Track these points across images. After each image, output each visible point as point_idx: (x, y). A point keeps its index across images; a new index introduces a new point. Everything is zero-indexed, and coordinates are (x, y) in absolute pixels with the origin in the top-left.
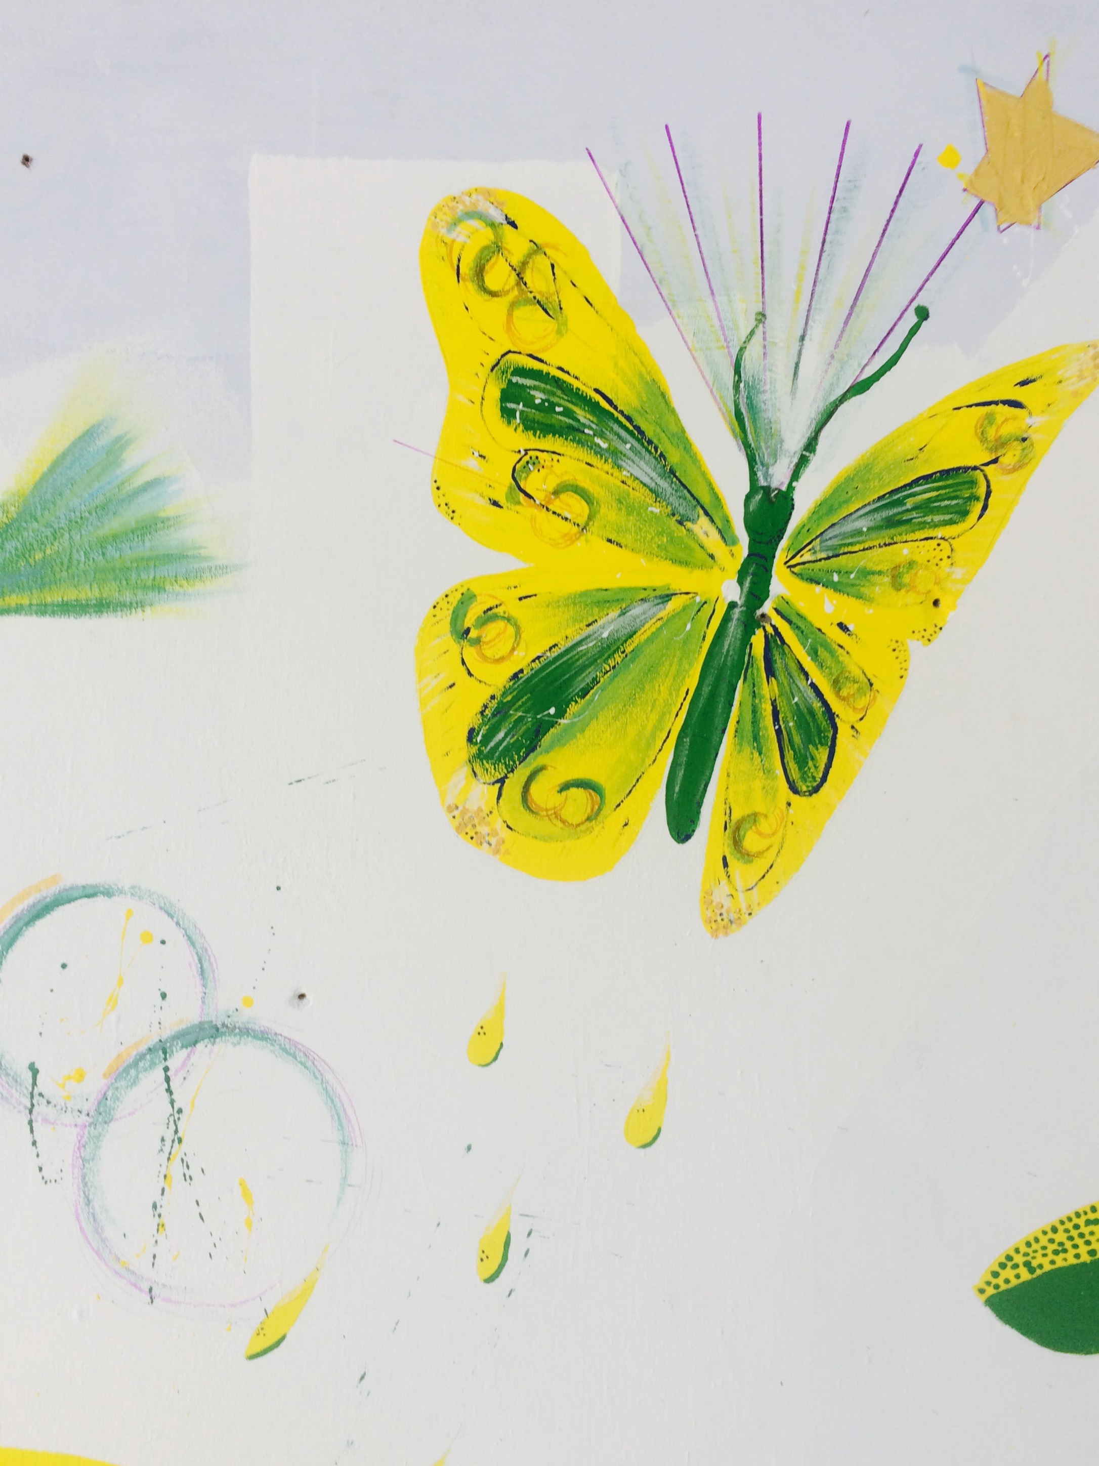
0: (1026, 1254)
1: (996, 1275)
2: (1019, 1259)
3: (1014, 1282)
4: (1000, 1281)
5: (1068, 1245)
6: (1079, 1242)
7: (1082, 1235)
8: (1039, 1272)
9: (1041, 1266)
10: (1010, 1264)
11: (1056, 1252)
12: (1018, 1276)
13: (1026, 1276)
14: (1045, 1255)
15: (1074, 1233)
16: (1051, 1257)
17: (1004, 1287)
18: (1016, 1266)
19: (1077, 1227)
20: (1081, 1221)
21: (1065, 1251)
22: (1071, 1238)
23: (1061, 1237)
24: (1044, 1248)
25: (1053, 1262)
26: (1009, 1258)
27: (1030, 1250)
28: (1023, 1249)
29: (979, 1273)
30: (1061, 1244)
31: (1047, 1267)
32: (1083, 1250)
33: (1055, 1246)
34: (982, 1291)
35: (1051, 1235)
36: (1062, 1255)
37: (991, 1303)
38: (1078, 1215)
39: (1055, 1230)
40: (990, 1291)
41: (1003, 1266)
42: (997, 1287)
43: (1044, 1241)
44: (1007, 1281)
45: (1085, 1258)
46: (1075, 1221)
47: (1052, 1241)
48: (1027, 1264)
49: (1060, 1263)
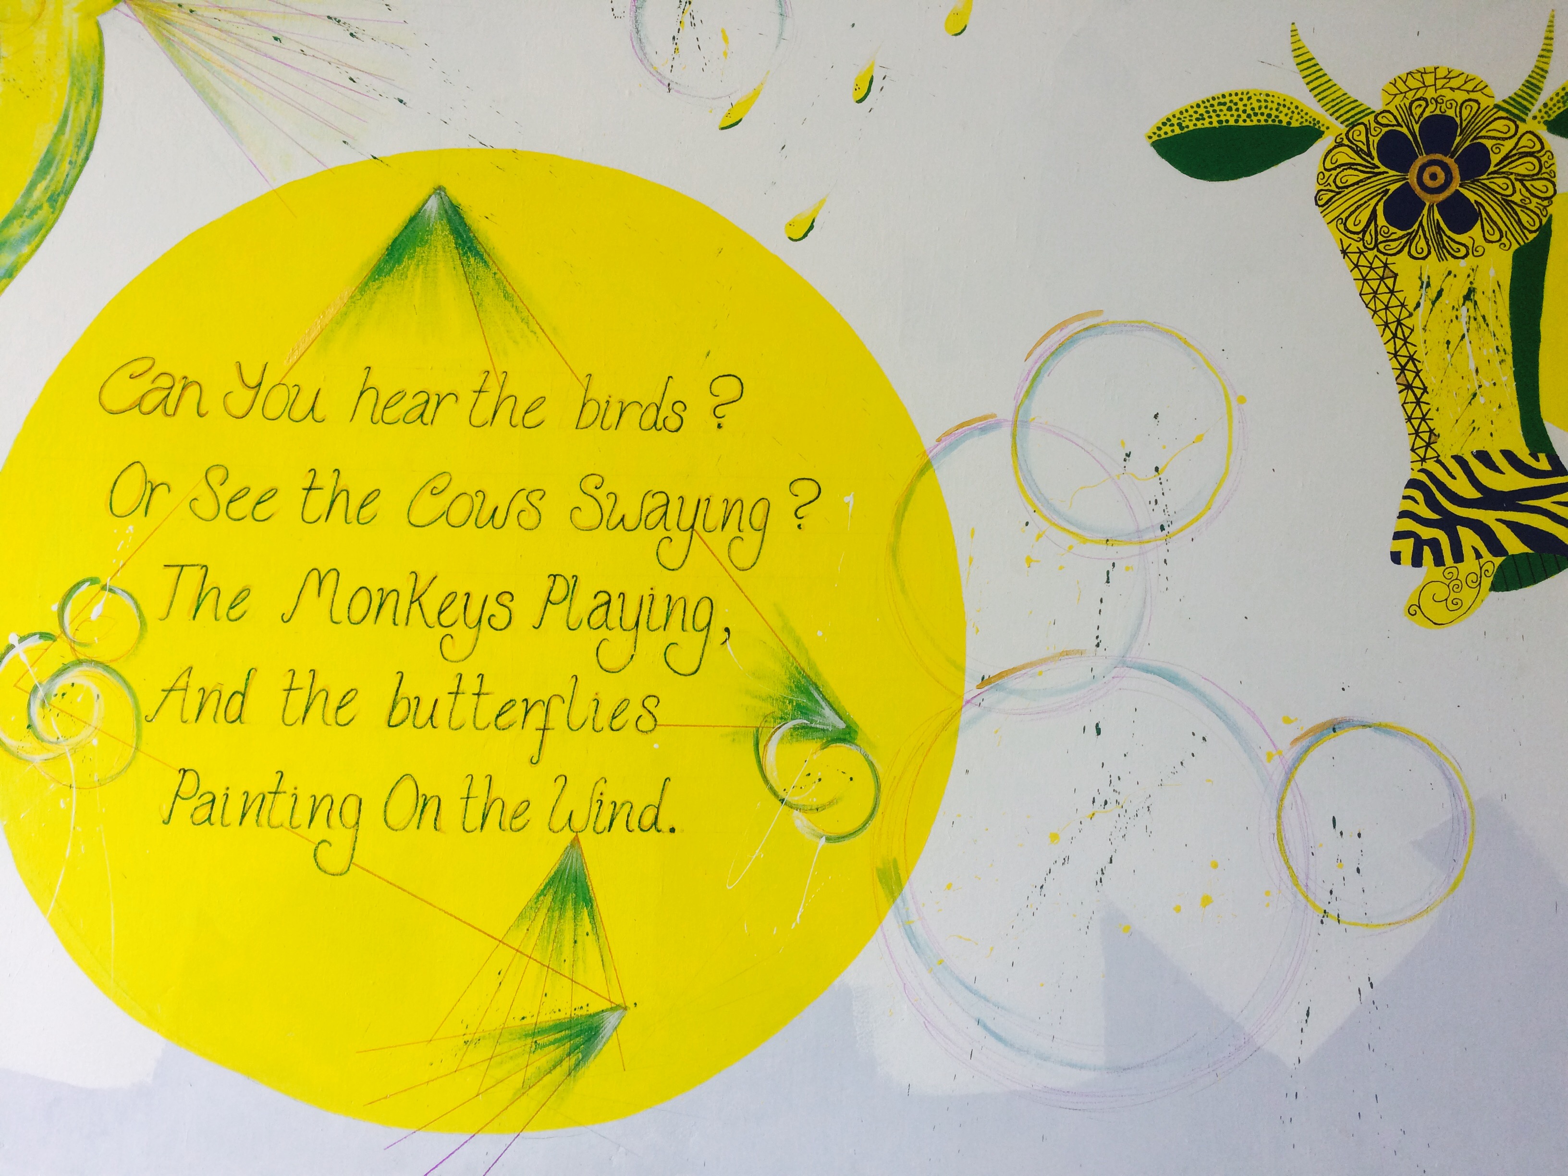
0: (1179, 119)
1: (1159, 129)
2: (1175, 121)
3: (1170, 134)
4: (1162, 133)
5: (1206, 116)
6: (1212, 114)
7: (1214, 111)
8: (1186, 130)
9: (1187, 127)
10: (1169, 123)
11: (1198, 119)
12: (1173, 131)
13: (1178, 131)
14: (1191, 120)
15: (1210, 109)
16: (1194, 122)
17: (1163, 136)
18: (1172, 125)
19: (1212, 106)
20: (1215, 103)
21: (1204, 119)
22: (1208, 112)
23: (1202, 110)
24: (1191, 116)
25: (1195, 125)
26: (1169, 120)
27: (1181, 117)
28: (1178, 115)
29: (1150, 127)
30: (1202, 115)
31: (1192, 128)
32: (1215, 119)
33: (1198, 116)
34: (1150, 137)
35: (1196, 109)
36: (1201, 122)
37: (1155, 145)
38: (1214, 99)
39: (1198, 106)
40: (1155, 138)
41: (1164, 124)
42: (1159, 136)
43: (1191, 112)
44: (1166, 133)
45: (1215, 124)
46: (1212, 102)
47: (1196, 112)
48: (1179, 125)
49: (1199, 126)
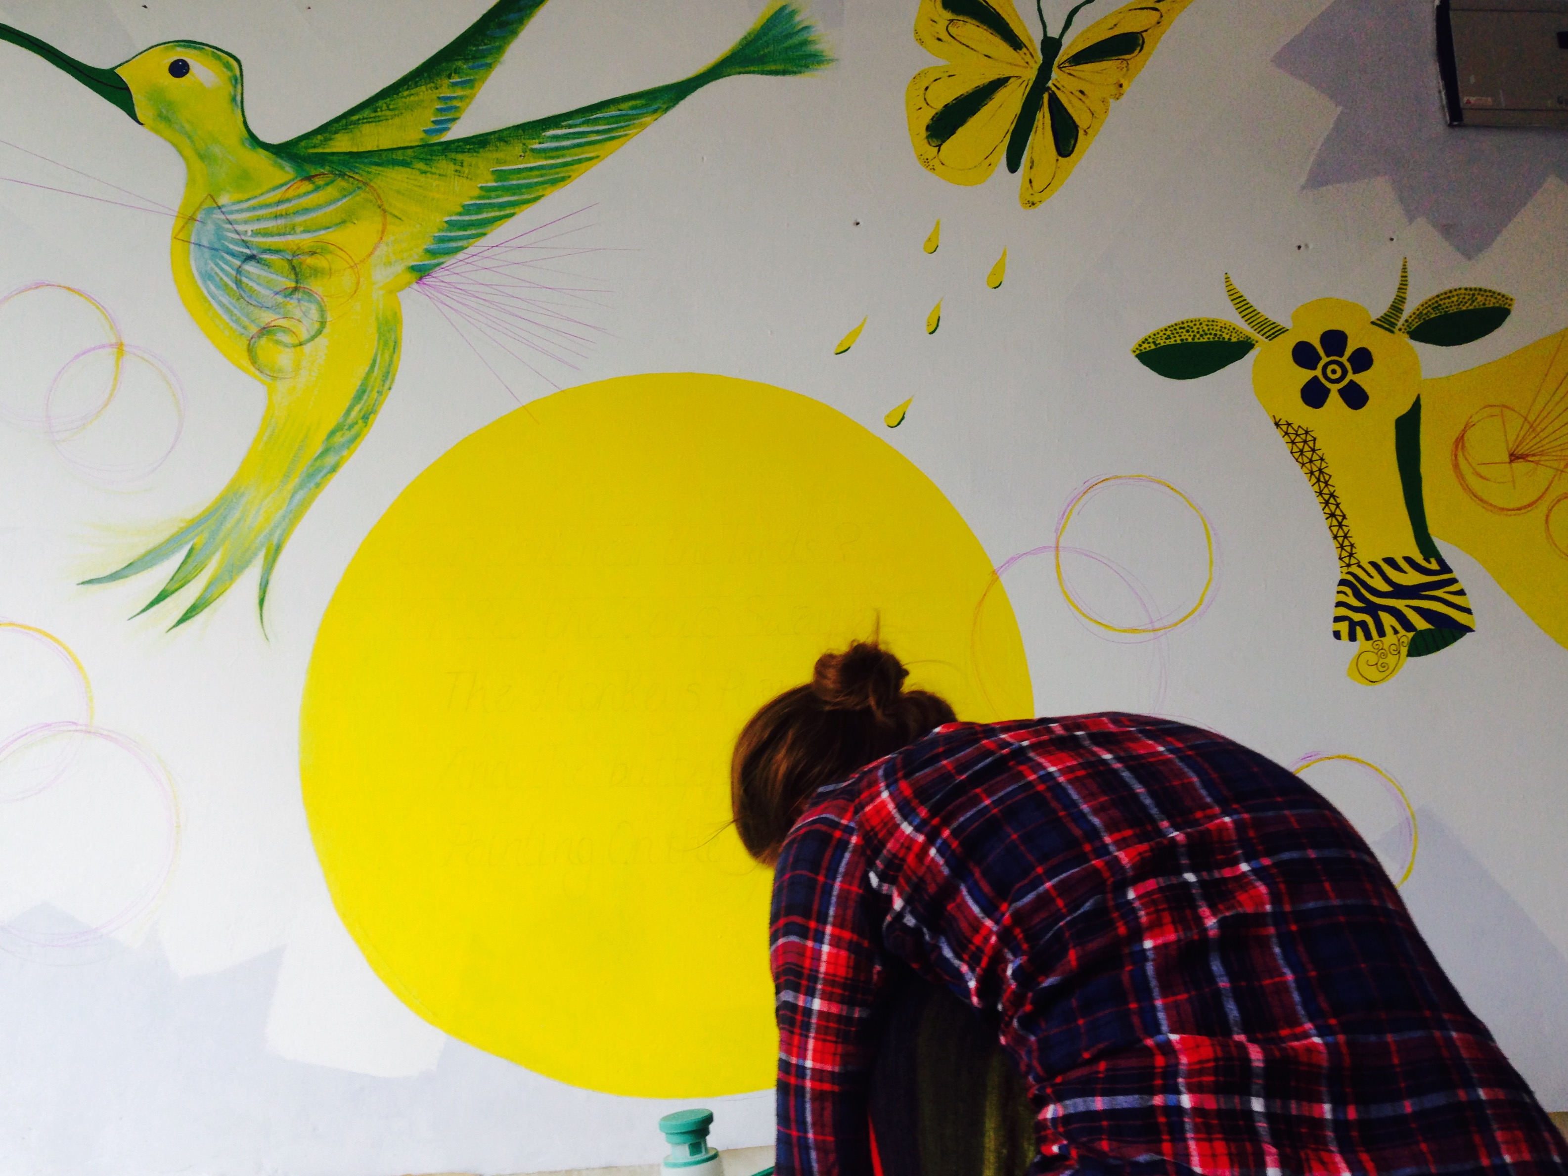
0: (1153, 339)
1: (1140, 346)
2: (1150, 340)
3: (1148, 349)
4: (1142, 348)
5: (1172, 336)
6: (1176, 335)
7: (1177, 333)
8: (1159, 346)
9: (1159, 344)
10: (1146, 342)
11: (1166, 339)
12: (1150, 347)
13: (1153, 347)
14: (1161, 339)
15: (1174, 332)
16: (1164, 340)
17: (1144, 351)
18: (1149, 343)
19: (1175, 329)
20: (1177, 327)
21: (1170, 338)
22: (1173, 334)
23: (1168, 333)
24: (1161, 337)
25: (1165, 342)
26: (1146, 340)
27: (1155, 337)
28: (1153, 336)
29: (1134, 345)
30: (1169, 336)
31: (1162, 344)
32: (1178, 339)
33: (1166, 336)
34: (1134, 352)
35: (1164, 332)
36: (1169, 340)
37: (1137, 356)
38: (1176, 325)
39: (1166, 330)
40: (1138, 352)
41: (1144, 342)
42: (1141, 350)
43: (1161, 334)
44: (1145, 348)
45: (1179, 342)
46: (1175, 327)
47: (1165, 334)
48: (1154, 342)
49: (1168, 342)
